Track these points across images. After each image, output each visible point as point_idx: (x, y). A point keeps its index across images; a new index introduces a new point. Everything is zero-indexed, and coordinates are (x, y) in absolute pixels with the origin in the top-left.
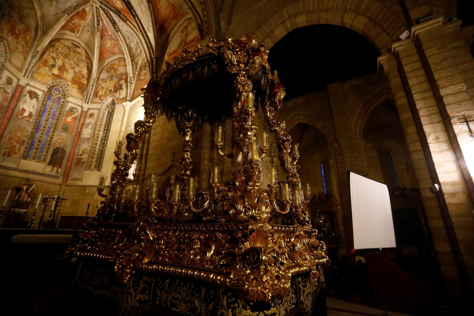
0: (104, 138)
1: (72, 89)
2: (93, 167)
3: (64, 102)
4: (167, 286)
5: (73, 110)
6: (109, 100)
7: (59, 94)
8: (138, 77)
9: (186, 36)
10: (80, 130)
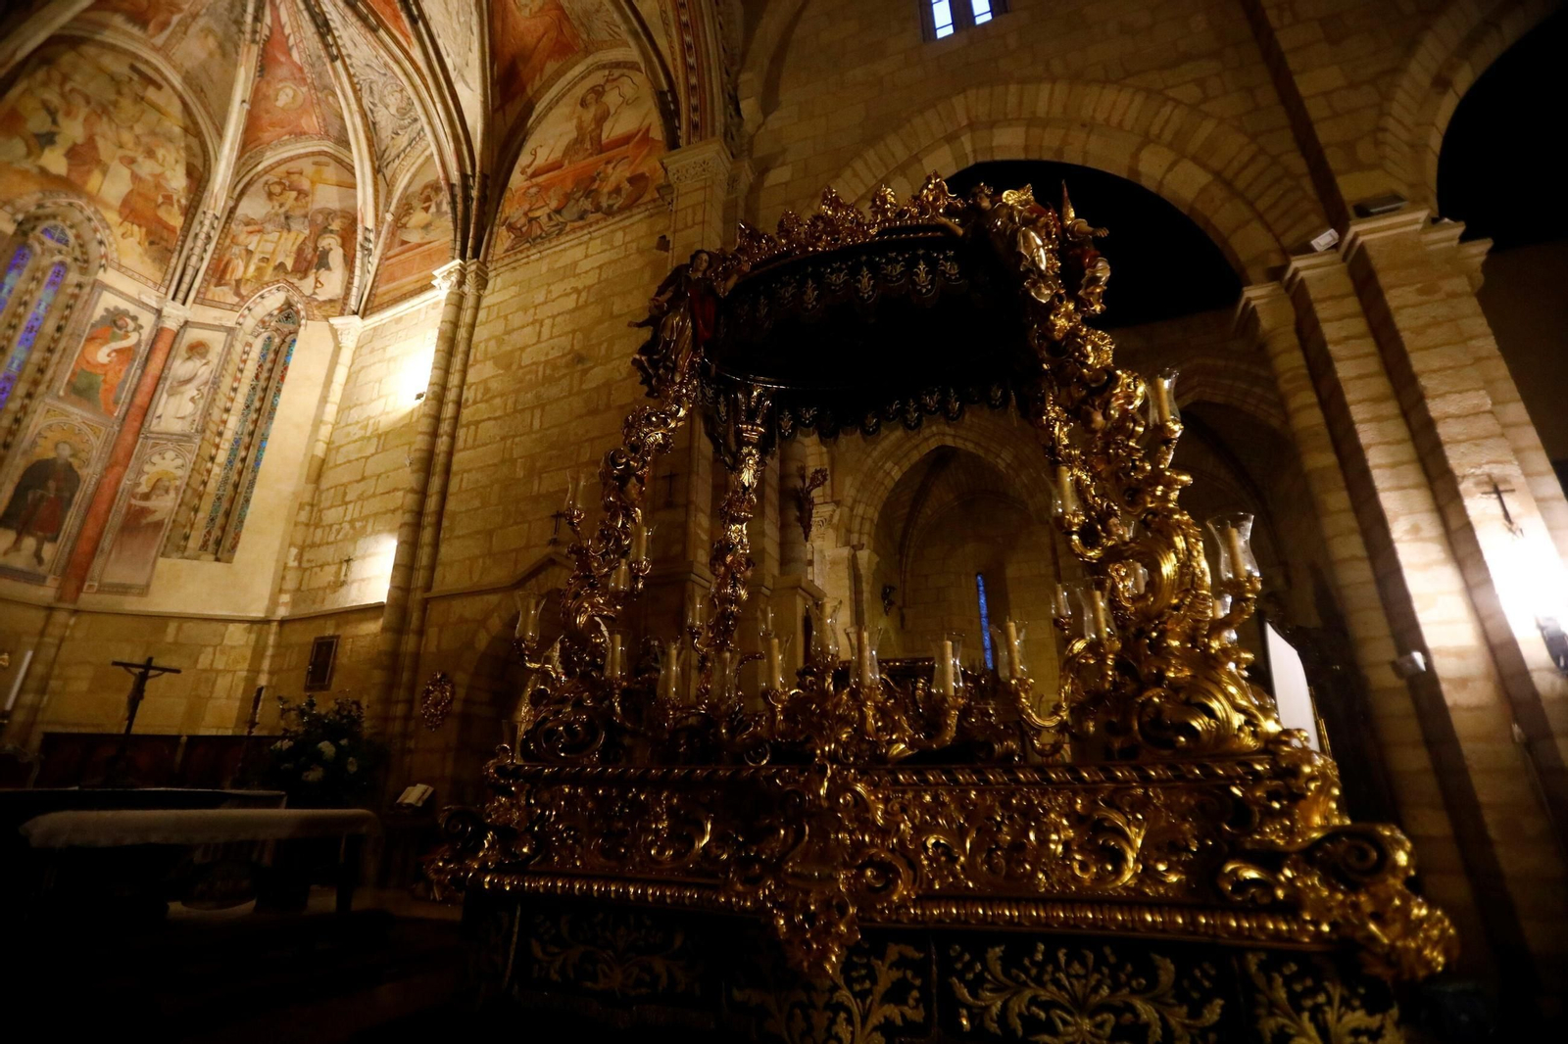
0: (247, 439)
1: (119, 238)
2: (194, 543)
3: (80, 286)
4: (998, 968)
5: (120, 323)
6: (274, 300)
7: (60, 252)
8: (393, 234)
9: (600, 120)
10: (147, 399)
